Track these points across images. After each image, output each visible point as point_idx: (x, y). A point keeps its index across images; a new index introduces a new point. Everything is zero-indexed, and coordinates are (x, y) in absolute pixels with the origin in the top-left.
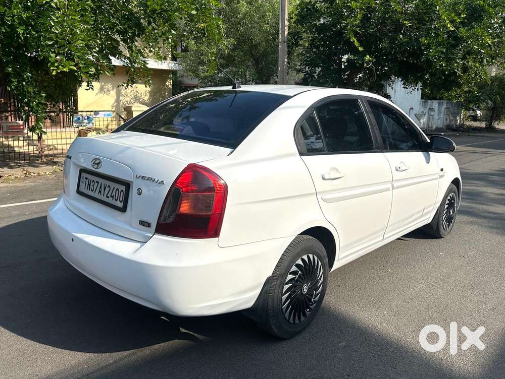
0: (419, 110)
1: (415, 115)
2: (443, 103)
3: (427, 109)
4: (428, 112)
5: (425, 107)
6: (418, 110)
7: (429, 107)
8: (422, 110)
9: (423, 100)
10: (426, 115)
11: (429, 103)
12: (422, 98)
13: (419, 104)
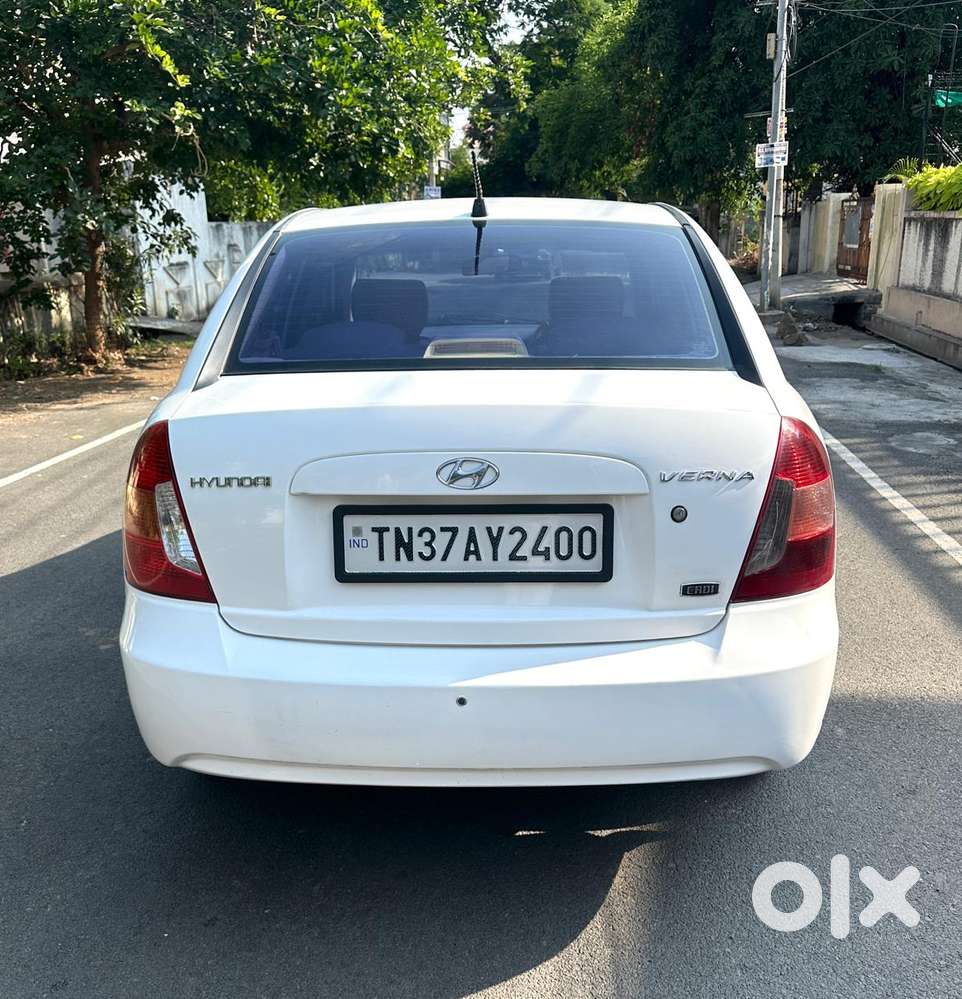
0: (211, 251)
1: (205, 264)
2: (250, 227)
3: (225, 247)
4: (229, 255)
5: (220, 242)
6: (207, 251)
7: (226, 240)
8: (215, 251)
9: (214, 224)
10: (226, 263)
11: (226, 231)
12: (211, 218)
13: (206, 232)
